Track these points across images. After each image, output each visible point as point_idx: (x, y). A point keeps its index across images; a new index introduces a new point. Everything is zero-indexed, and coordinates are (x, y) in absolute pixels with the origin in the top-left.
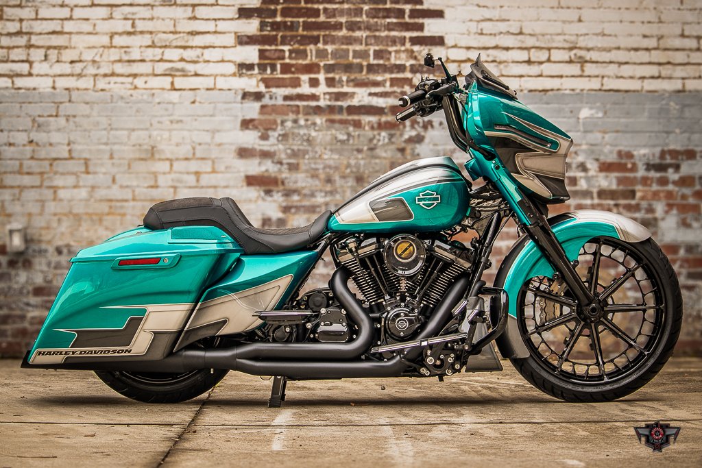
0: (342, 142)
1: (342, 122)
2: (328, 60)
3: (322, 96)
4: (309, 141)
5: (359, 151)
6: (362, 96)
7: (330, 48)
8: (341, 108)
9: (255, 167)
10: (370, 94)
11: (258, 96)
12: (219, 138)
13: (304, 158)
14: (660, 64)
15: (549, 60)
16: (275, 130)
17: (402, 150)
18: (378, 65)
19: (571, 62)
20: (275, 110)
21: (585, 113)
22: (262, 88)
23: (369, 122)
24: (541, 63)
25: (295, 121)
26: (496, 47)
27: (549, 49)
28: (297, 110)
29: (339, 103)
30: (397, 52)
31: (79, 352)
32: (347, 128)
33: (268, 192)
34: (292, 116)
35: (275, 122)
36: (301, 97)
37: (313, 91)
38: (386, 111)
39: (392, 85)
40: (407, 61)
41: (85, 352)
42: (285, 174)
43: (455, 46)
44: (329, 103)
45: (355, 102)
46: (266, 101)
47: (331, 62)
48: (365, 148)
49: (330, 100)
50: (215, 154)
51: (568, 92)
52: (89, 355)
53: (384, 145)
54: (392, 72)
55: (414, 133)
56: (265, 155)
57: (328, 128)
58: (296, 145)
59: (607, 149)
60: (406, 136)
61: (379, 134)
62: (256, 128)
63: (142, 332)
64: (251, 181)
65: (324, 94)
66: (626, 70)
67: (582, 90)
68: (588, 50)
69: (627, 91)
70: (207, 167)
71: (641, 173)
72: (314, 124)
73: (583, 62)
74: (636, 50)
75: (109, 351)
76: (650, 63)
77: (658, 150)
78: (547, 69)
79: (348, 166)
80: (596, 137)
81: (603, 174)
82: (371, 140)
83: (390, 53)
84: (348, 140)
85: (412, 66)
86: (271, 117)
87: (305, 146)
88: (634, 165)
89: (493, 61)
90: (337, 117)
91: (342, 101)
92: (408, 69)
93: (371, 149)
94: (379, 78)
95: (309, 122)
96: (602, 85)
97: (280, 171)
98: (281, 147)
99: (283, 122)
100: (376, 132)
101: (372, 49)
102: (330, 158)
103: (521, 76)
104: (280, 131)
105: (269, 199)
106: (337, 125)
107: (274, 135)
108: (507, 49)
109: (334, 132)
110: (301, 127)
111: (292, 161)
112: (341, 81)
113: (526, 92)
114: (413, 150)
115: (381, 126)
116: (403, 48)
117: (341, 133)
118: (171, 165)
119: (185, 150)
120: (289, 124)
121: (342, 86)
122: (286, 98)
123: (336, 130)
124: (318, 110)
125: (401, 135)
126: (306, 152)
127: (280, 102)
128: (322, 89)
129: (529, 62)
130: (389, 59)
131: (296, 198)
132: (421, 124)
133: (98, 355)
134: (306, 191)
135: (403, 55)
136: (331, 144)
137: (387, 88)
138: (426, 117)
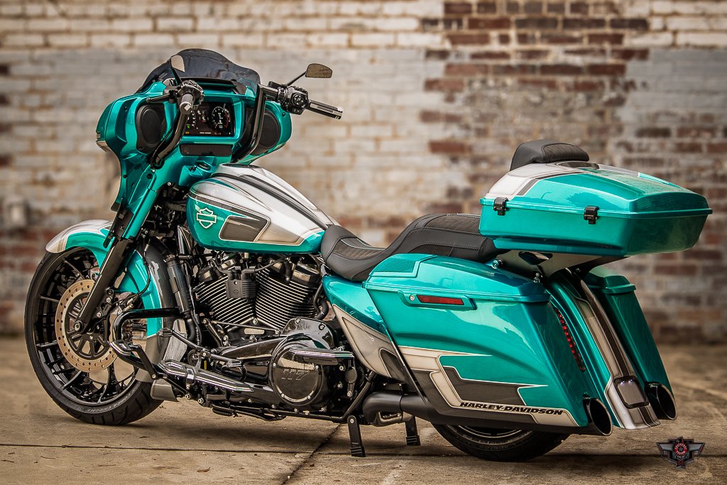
0: (536, 105)
1: (537, 83)
2: (519, 14)
3: (513, 54)
4: (499, 103)
5: (554, 114)
6: (556, 54)
7: (522, 1)
8: (533, 66)
9: (439, 132)
11: (443, 54)
12: (400, 100)
13: (492, 121)
16: (460, 91)
17: (601, 114)
18: (575, 20)
20: (461, 69)
22: (447, 46)
23: (566, 84)
25: (484, 82)
28: (485, 69)
29: (532, 62)
30: (595, 5)
32: (540, 89)
33: (454, 160)
34: (479, 76)
35: (461, 83)
36: (490, 55)
37: (504, 48)
38: (584, 70)
39: (591, 42)
40: (607, 14)
42: (473, 140)
44: (521, 62)
45: (549, 60)
46: (452, 59)
47: (523, 16)
48: (560, 111)
49: (523, 58)
50: (396, 117)
53: (581, 109)
54: (589, 27)
55: (613, 95)
56: (451, 119)
57: (520, 90)
58: (485, 108)
60: (606, 98)
61: (576, 96)
62: (440, 89)
64: (436, 147)
65: (517, 51)
70: (387, 132)
72: (504, 85)
79: (542, 131)
82: (566, 102)
83: (588, 6)
84: (542, 102)
85: (613, 20)
86: (458, 77)
87: (494, 110)
89: (703, 14)
90: (530, 77)
91: (535, 59)
92: (608, 23)
93: (568, 112)
94: (576, 34)
95: (499, 84)
97: (467, 137)
98: (468, 110)
99: (470, 83)
100: (572, 94)
101: (568, 1)
102: (522, 122)
104: (467, 92)
105: (455, 167)
106: (530, 87)
107: (460, 97)
109: (526, 93)
110: (489, 88)
111: (481, 125)
112: (533, 37)
114: (613, 113)
115: (578, 87)
117: (534, 95)
118: (349, 131)
119: (363, 114)
120: (477, 85)
121: (535, 43)
122: (475, 56)
123: (529, 91)
124: (509, 70)
125: (601, 96)
126: (494, 116)
127: (467, 60)
128: (514, 46)
130: (586, 13)
131: (484, 166)
132: (622, 85)
134: (495, 159)
135: (603, 9)
136: (523, 107)
137: (585, 44)
138: (628, 78)
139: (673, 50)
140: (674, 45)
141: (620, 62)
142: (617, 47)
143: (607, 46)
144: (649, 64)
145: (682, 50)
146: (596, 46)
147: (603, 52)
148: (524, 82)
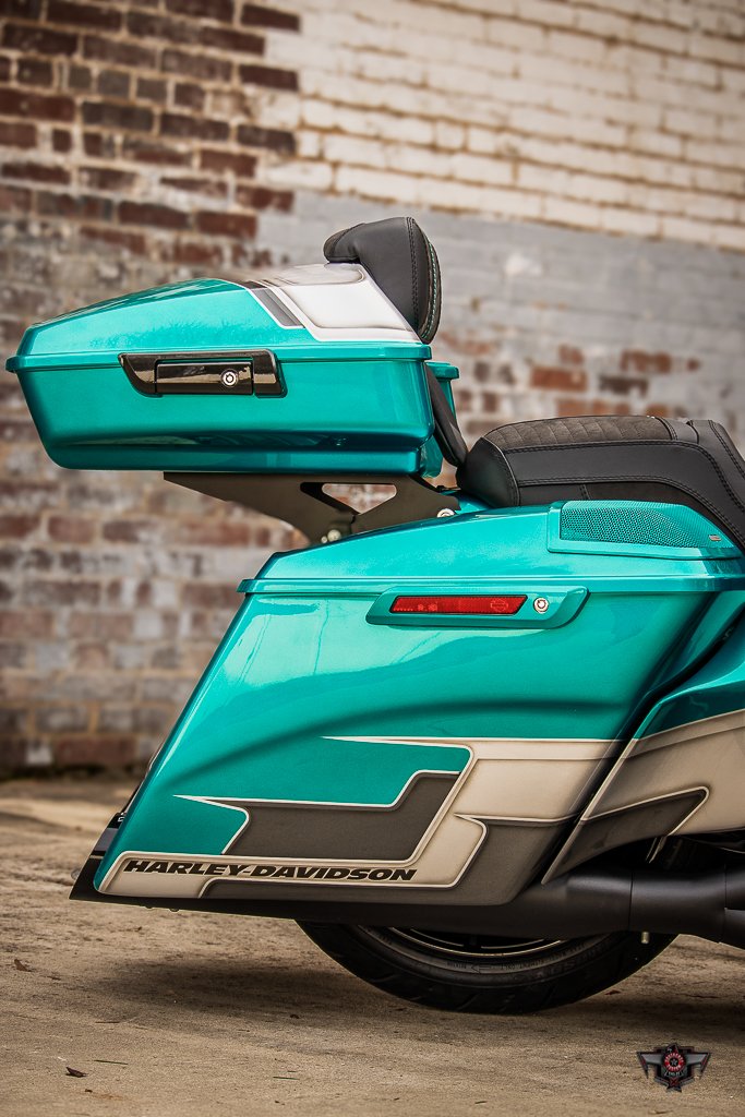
0: (110, 283)
1: (112, 238)
2: (90, 93)
3: (75, 175)
4: (46, 273)
6: (148, 184)
7: (96, 67)
8: (108, 204)
10: (166, 181)
14: (629, 180)
15: (464, 149)
18: (181, 118)
19: (497, 156)
21: (516, 264)
23: (160, 244)
24: (451, 152)
25: (22, 226)
26: (383, 109)
27: (466, 125)
28: (26, 200)
29: (106, 194)
30: (217, 93)
31: (252, 869)
32: (118, 252)
34: (15, 214)
36: (35, 171)
37: (60, 159)
38: (191, 220)
39: (204, 165)
40: (233, 114)
41: (271, 869)
43: (316, 97)
44: (87, 191)
45: (135, 195)
47: (96, 98)
49: (90, 184)
51: (490, 218)
52: (282, 880)
54: (204, 136)
57: (83, 249)
58: (22, 282)
59: (545, 341)
61: (176, 272)
63: (451, 820)
65: (82, 169)
66: (581, 186)
67: (513, 217)
68: (526, 135)
69: (578, 229)
71: (592, 394)
72: (58, 236)
73: (516, 159)
74: (596, 146)
75: (345, 872)
76: (616, 177)
77: (617, 351)
78: (462, 165)
80: (528, 315)
81: (536, 393)
83: (202, 93)
84: (119, 279)
85: (241, 128)
87: (38, 286)
88: (584, 377)
89: (377, 138)
90: (101, 225)
91: (113, 188)
92: (234, 133)
94: (181, 147)
95: (49, 232)
96: (544, 209)
100: (170, 267)
101: (173, 80)
103: (419, 175)
106: (100, 244)
108: (399, 115)
109: (92, 257)
110: (32, 239)
112: (111, 144)
113: (425, 210)
115: (183, 255)
116: (227, 87)
117: (108, 263)
120: (10, 231)
121: (113, 156)
122: (8, 170)
123: (100, 253)
124: (66, 206)
126: (40, 299)
128: (77, 158)
129: (433, 148)
130: (199, 107)
132: (251, 258)
133: (312, 880)
135: (227, 103)
136: (88, 286)
137: (194, 171)
138: (261, 245)
139: (331, 199)
140: (332, 191)
141: (249, 212)
142: (245, 181)
143: (230, 178)
144: (291, 221)
145: (343, 200)
146: (210, 175)
147: (222, 188)
148: (90, 234)
